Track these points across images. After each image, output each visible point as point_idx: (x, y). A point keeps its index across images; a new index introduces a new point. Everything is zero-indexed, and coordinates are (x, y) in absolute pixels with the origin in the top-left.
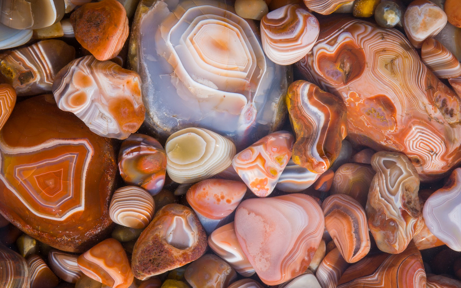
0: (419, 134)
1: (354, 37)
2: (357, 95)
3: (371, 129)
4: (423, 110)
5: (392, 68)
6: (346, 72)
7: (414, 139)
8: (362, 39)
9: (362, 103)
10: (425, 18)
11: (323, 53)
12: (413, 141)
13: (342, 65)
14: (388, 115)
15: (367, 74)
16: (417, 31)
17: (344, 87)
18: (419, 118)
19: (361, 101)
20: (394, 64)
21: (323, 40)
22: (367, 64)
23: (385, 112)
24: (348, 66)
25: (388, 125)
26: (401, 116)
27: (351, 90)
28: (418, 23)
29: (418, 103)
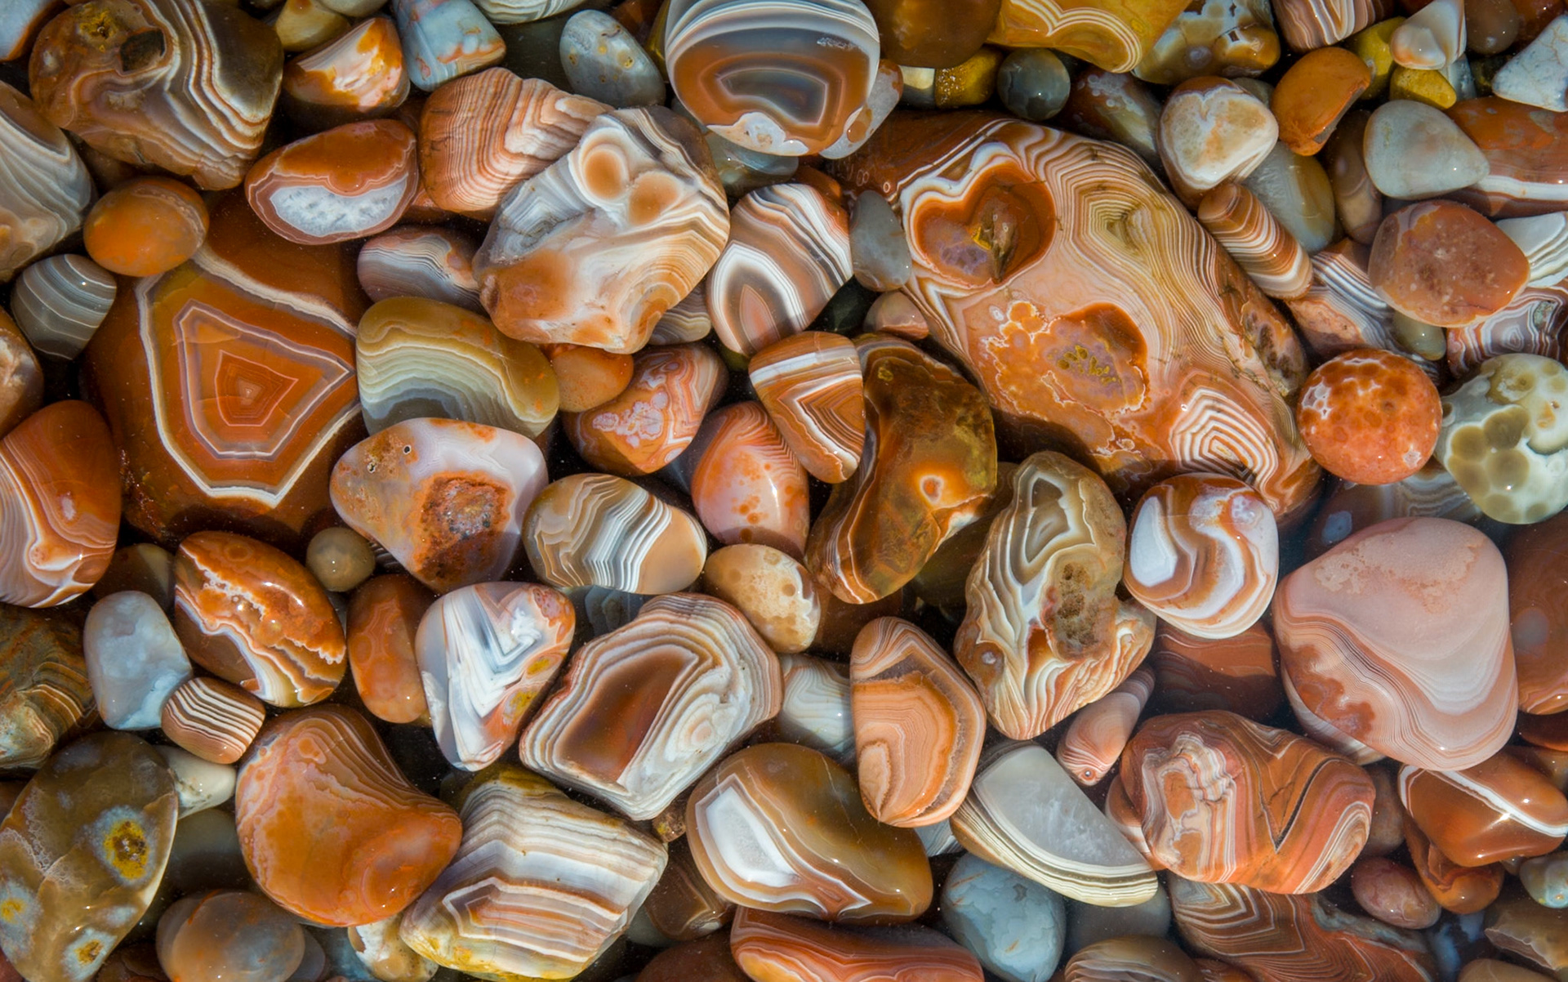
0: (1210, 413)
1: (1017, 154)
2: (1034, 312)
3: (1072, 410)
4: (1216, 347)
5: (1126, 234)
6: (998, 250)
7: (1194, 430)
8: (1039, 157)
9: (1048, 332)
10: (1219, 126)
11: (931, 201)
12: (1194, 435)
13: (987, 231)
14: (1122, 362)
15: (1061, 247)
16: (1196, 161)
17: (995, 291)
18: (1207, 368)
19: (1045, 329)
20: (1131, 225)
21: (929, 166)
22: (1059, 221)
23: (1113, 355)
24: (1005, 230)
25: (1122, 392)
26: (1160, 360)
27: (1016, 299)
28: (1199, 140)
29: (1203, 326)
